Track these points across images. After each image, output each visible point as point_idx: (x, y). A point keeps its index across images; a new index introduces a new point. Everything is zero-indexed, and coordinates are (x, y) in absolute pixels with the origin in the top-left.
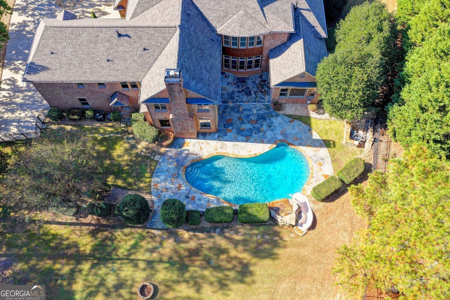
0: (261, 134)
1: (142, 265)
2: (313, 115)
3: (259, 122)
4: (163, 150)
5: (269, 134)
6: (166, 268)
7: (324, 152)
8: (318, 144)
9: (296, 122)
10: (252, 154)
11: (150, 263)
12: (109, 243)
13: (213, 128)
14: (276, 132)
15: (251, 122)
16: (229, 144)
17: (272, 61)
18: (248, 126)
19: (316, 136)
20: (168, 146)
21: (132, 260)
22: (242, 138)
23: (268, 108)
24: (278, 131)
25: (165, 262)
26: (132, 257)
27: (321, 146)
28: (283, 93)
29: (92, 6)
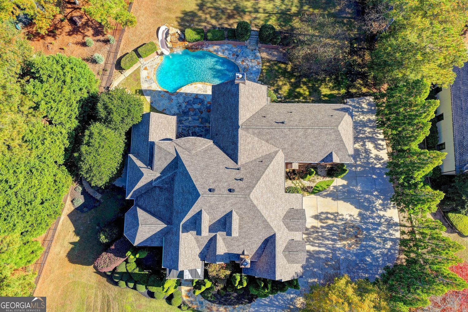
0: (187, 100)
1: (261, 10)
3: (188, 109)
5: (181, 100)
6: (247, 8)
7: (144, 87)
8: (148, 92)
9: (161, 109)
10: (194, 85)
11: (256, 11)
12: (282, 23)
14: (176, 101)
15: (193, 110)
19: (148, 99)
21: (267, 13)
22: (200, 97)
24: (174, 102)
25: (247, 11)
26: (267, 15)
27: (146, 91)
29: (329, 227)
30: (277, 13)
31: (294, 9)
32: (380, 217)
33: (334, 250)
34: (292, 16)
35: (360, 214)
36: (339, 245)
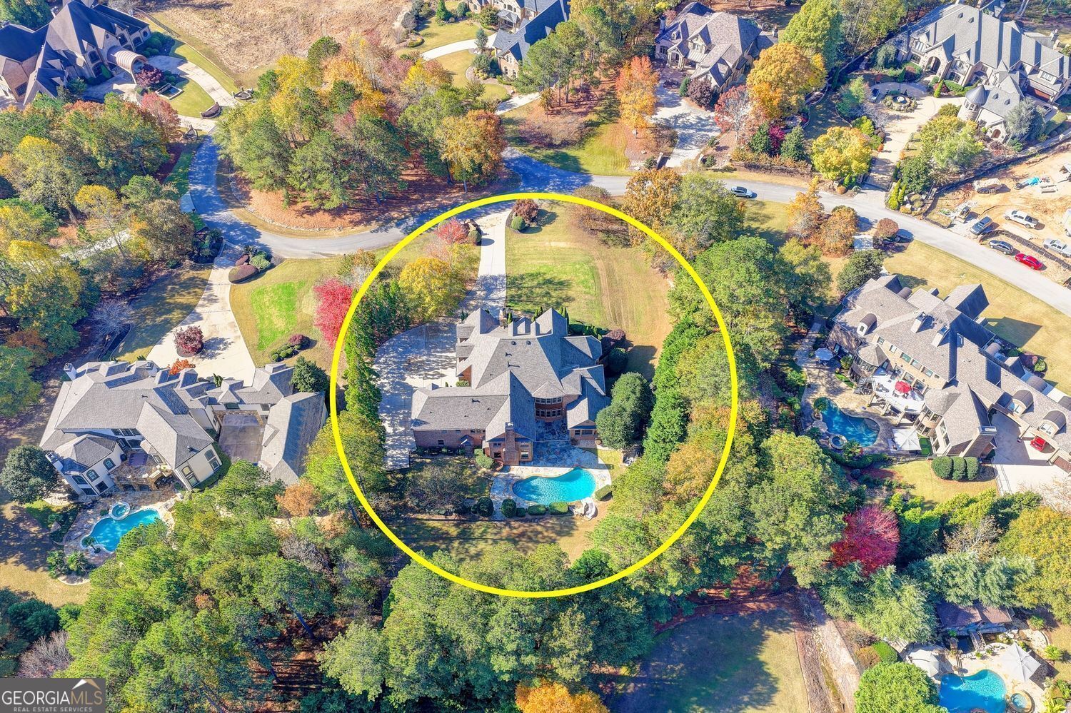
0: (563, 461)
1: (490, 542)
2: (599, 447)
3: (561, 453)
4: (496, 473)
5: (569, 461)
6: (505, 543)
7: (606, 472)
8: (602, 467)
9: (587, 453)
10: (557, 475)
11: (495, 541)
12: (468, 530)
13: (530, 457)
14: (573, 460)
15: (555, 453)
16: (541, 469)
17: (569, 412)
18: (554, 456)
19: (600, 462)
20: (500, 471)
21: (484, 539)
22: (550, 464)
23: (567, 443)
24: (575, 459)
25: (505, 540)
26: (484, 537)
27: (604, 468)
28: (577, 433)
29: (432, 369)
30: (473, 539)
31: (456, 544)
32: (387, 378)
33: (429, 355)
34: (457, 538)
35: (405, 379)
36: (424, 358)
